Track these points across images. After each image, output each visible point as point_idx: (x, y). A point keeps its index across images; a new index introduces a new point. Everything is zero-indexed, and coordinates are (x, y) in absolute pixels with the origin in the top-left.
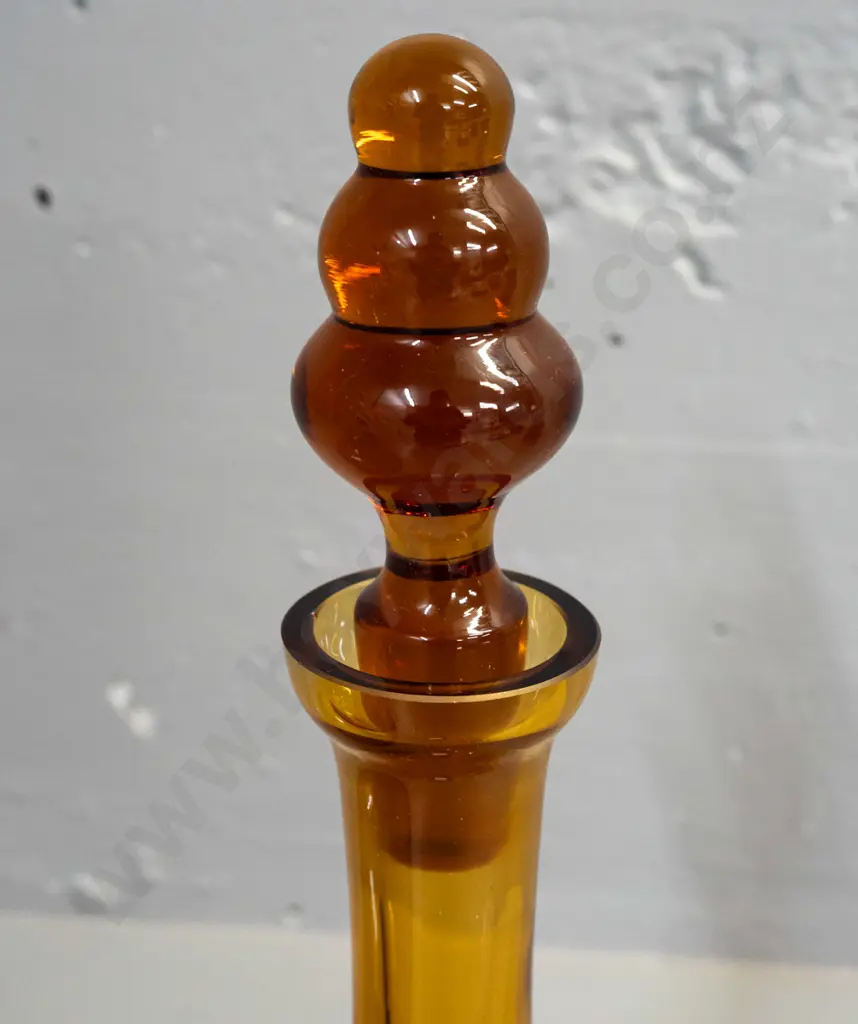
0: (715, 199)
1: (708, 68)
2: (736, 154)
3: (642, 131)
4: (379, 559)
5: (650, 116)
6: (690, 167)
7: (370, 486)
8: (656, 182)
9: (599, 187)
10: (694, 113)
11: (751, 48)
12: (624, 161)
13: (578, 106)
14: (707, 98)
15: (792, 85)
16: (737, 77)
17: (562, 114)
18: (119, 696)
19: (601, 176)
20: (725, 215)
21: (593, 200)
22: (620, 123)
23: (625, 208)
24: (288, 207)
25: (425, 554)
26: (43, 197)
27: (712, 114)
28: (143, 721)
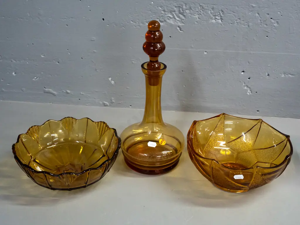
0: (182, 21)
1: (181, 6)
2: (184, 16)
3: (173, 13)
4: (149, 61)
5: (174, 11)
6: (179, 17)
7: (149, 55)
8: (175, 18)
9: (168, 19)
10: (179, 11)
11: (186, 4)
12: (172, 16)
13: (166, 10)
14: (181, 9)
15: (190, 8)
16: (184, 7)
17: (164, 11)
18: (110, 79)
19: (169, 18)
20: (183, 23)
21: (168, 21)
22: (171, 12)
23: (171, 22)
24: (132, 21)
25: (153, 60)
26: (103, 19)
27: (182, 11)
28: (113, 82)
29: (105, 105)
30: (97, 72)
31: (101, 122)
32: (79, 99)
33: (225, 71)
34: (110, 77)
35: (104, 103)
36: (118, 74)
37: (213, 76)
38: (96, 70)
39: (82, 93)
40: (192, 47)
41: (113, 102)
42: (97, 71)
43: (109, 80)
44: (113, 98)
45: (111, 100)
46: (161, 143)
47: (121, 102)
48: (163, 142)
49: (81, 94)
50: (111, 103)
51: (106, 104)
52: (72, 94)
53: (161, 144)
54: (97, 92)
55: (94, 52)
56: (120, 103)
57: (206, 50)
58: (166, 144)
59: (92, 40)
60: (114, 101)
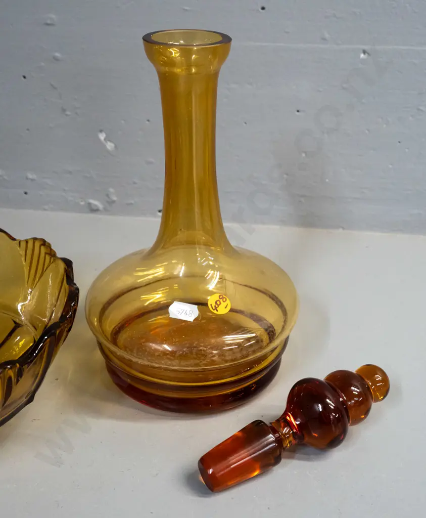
28: (110, 146)
29: (94, 210)
30: (67, 115)
31: (35, 239)
32: (26, 193)
33: (419, 110)
34: (101, 131)
35: (90, 204)
36: (123, 122)
37: (385, 126)
38: (64, 110)
39: (30, 176)
40: (324, 39)
41: (114, 202)
42: (68, 113)
43: (99, 140)
44: (111, 190)
45: (108, 196)
46: (216, 309)
47: (133, 202)
48: (223, 305)
49: (27, 178)
50: (108, 202)
51: (96, 205)
52: (5, 177)
53: (215, 312)
54: (70, 173)
55: (56, 59)
56: (131, 204)
57: (366, 48)
58: (232, 310)
59: (48, 24)
60: (115, 198)
